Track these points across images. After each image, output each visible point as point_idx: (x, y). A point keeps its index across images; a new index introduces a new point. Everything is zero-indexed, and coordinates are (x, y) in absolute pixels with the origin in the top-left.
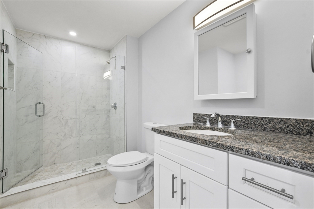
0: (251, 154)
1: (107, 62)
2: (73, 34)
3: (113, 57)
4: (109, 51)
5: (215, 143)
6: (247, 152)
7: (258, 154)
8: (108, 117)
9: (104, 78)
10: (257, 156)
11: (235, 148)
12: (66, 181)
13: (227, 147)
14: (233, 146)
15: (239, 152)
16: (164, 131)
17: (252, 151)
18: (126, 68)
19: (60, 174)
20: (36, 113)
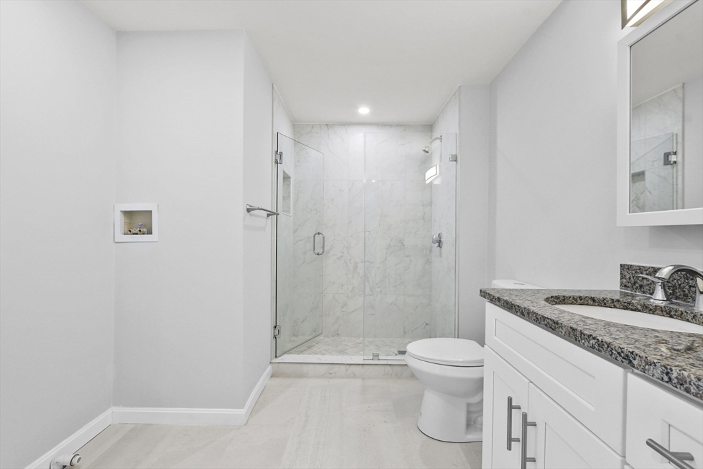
0: (675, 381)
1: (425, 151)
2: (364, 111)
3: (437, 138)
4: (429, 127)
5: (594, 338)
6: (667, 374)
7: (695, 384)
8: (428, 262)
9: (427, 182)
10: (692, 391)
11: (637, 358)
12: (348, 366)
13: (619, 353)
14: (632, 353)
15: (646, 372)
16: (498, 298)
17: (679, 375)
18: (459, 160)
19: (342, 352)
20: (314, 250)
